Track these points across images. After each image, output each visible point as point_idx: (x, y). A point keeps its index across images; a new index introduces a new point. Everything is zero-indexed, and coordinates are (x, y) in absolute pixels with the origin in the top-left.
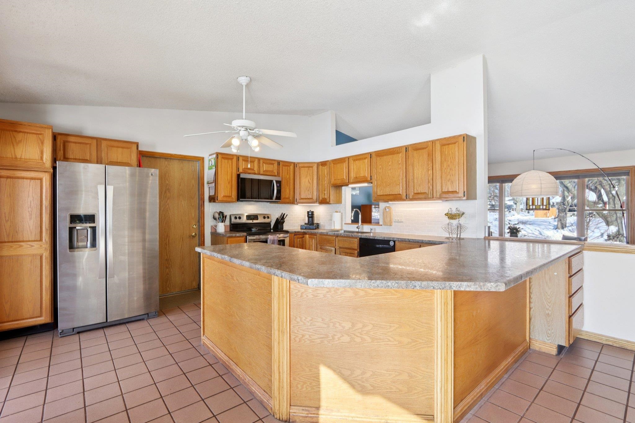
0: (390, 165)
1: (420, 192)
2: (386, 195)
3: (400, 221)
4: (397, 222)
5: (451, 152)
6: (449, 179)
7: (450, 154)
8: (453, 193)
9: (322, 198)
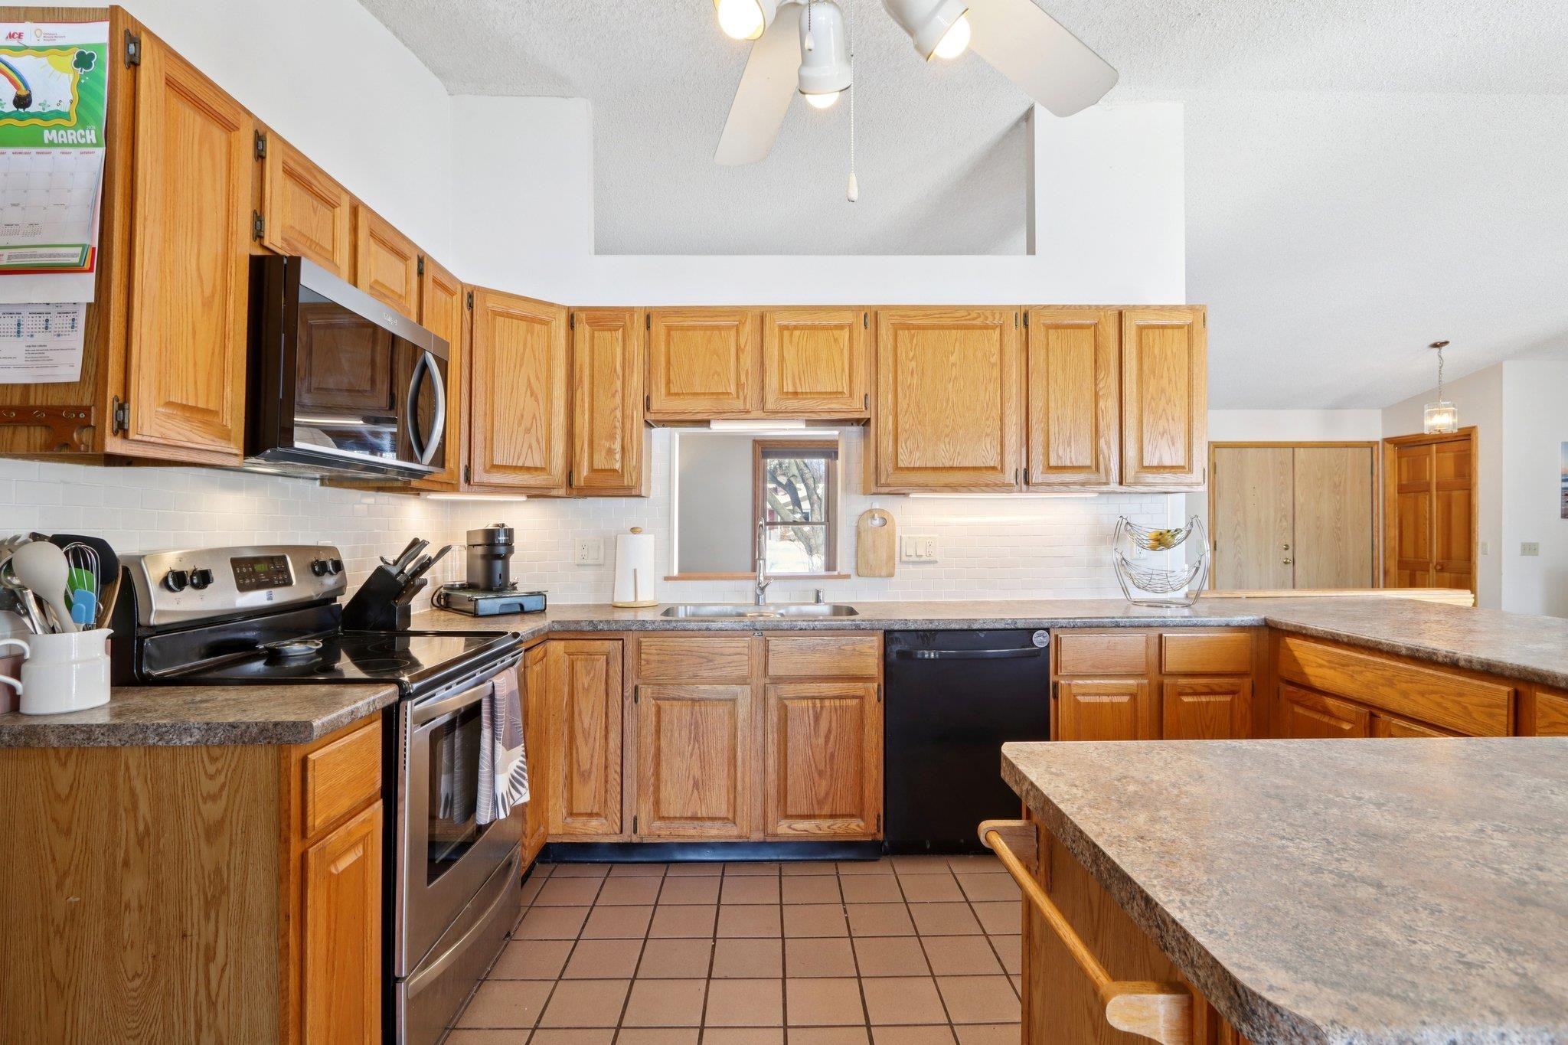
0: (954, 364)
1: (1069, 464)
2: (935, 469)
3: (924, 558)
4: (914, 563)
5: (1169, 353)
6: (1165, 432)
7: (1166, 355)
8: (1175, 473)
9: (593, 470)
